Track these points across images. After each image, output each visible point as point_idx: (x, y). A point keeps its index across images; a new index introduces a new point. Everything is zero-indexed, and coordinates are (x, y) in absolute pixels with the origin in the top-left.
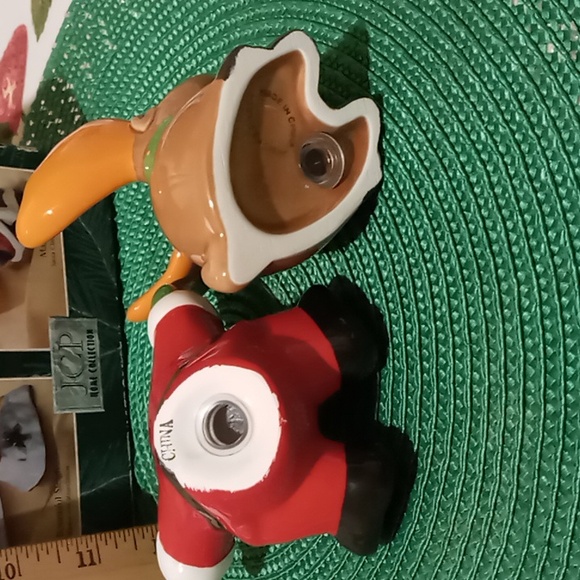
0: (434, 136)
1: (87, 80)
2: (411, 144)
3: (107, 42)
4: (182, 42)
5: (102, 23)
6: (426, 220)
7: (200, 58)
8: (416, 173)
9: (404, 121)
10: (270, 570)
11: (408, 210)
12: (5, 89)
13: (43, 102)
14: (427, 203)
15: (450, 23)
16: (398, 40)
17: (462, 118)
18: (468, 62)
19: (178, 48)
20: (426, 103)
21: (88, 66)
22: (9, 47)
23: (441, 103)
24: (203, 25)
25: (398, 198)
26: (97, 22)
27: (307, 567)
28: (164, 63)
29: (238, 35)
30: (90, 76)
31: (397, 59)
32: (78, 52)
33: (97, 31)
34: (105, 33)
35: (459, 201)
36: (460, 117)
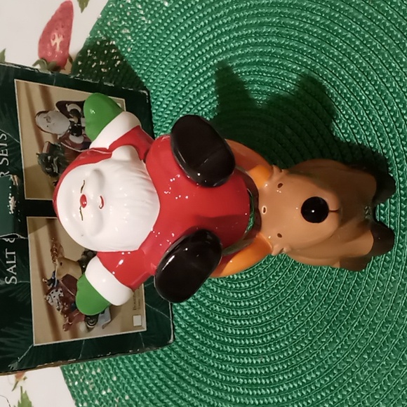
0: (379, 87)
1: (127, 40)
2: (364, 91)
3: (144, 19)
4: (202, 24)
5: (140, 7)
6: (374, 132)
7: (216, 34)
8: (367, 107)
9: (360, 78)
10: (264, 319)
11: (362, 126)
12: (54, 39)
13: (89, 51)
14: (374, 123)
15: (392, 29)
16: (357, 35)
17: (398, 79)
18: (402, 51)
19: (199, 27)
20: (374, 70)
21: (128, 31)
22: (56, 13)
23: (385, 71)
24: (219, 15)
25: (355, 119)
26: (135, 6)
27: (290, 316)
28: (188, 34)
29: (245, 23)
30: (129, 38)
31: (356, 46)
32: (120, 22)
33: (135, 11)
34: (142, 12)
35: (395, 122)
36: (396, 79)
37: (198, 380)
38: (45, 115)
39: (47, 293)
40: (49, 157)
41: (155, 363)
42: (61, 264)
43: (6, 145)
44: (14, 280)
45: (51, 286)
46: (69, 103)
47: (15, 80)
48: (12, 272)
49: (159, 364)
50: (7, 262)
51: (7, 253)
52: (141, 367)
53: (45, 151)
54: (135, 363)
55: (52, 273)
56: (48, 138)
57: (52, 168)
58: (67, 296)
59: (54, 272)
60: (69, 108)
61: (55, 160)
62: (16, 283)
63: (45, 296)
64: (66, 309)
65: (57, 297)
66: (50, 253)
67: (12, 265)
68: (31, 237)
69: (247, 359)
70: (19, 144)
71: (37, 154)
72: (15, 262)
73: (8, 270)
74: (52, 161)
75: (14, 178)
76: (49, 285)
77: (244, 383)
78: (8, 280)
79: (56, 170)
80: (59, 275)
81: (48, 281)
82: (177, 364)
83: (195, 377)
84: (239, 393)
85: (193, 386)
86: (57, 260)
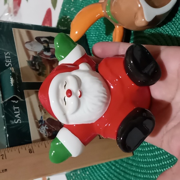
37: (134, 171)
38: (30, 43)
39: (39, 127)
40: (33, 62)
41: (112, 168)
42: (45, 113)
43: (10, 57)
44: (19, 121)
45: (41, 124)
46: (42, 37)
47: (13, 29)
48: (18, 117)
49: (113, 168)
50: (15, 112)
51: (14, 108)
52: (105, 172)
53: (31, 59)
54: (102, 172)
55: (40, 117)
56: (32, 54)
57: (36, 67)
58: (50, 128)
59: (42, 117)
60: (42, 40)
61: (37, 63)
62: (20, 123)
63: (38, 129)
64: (50, 135)
65: (45, 129)
66: (38, 107)
67: (18, 113)
68: (27, 100)
69: (157, 152)
70: (17, 57)
71: (27, 61)
72: (19, 112)
73: (16, 116)
74: (35, 64)
75: (12, 69)
76: (40, 123)
77: (158, 166)
78: (16, 121)
79: (38, 68)
80: (45, 118)
81: (39, 121)
82: (122, 166)
83: (132, 170)
84: (157, 172)
85: (132, 175)
86: (42, 111)
